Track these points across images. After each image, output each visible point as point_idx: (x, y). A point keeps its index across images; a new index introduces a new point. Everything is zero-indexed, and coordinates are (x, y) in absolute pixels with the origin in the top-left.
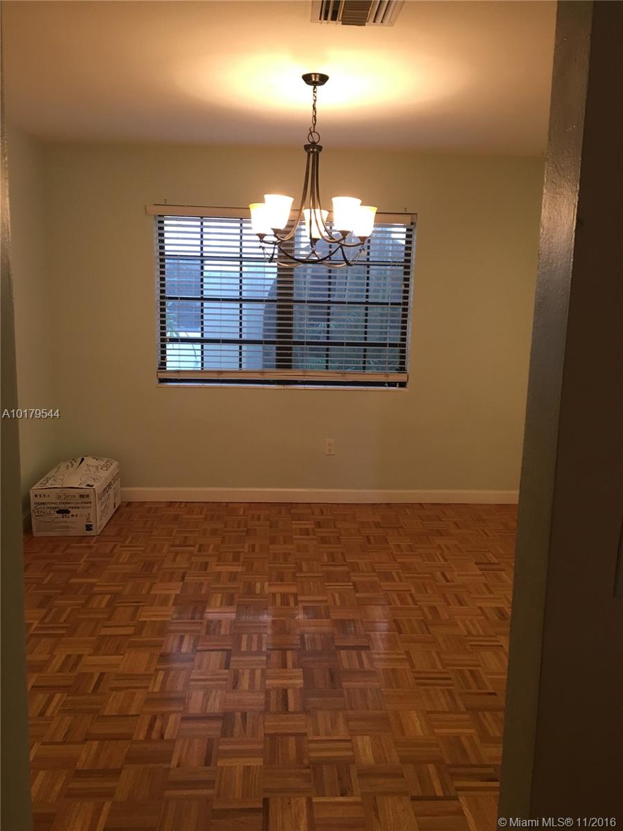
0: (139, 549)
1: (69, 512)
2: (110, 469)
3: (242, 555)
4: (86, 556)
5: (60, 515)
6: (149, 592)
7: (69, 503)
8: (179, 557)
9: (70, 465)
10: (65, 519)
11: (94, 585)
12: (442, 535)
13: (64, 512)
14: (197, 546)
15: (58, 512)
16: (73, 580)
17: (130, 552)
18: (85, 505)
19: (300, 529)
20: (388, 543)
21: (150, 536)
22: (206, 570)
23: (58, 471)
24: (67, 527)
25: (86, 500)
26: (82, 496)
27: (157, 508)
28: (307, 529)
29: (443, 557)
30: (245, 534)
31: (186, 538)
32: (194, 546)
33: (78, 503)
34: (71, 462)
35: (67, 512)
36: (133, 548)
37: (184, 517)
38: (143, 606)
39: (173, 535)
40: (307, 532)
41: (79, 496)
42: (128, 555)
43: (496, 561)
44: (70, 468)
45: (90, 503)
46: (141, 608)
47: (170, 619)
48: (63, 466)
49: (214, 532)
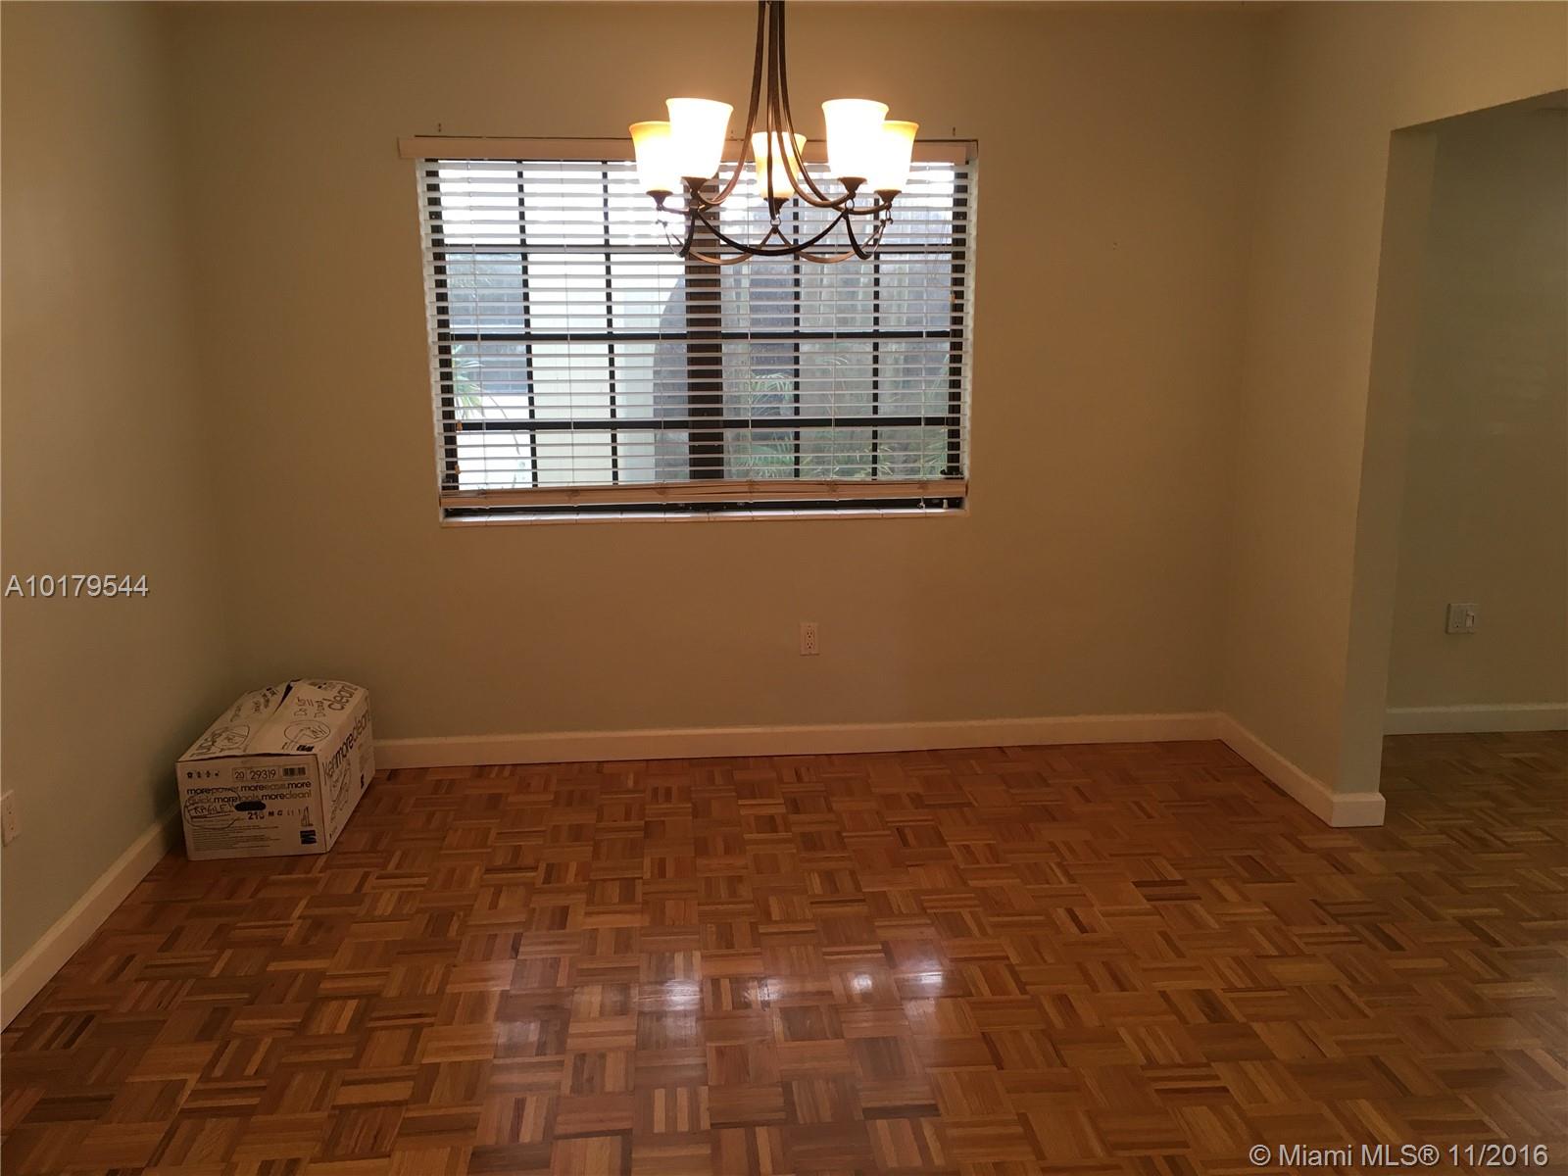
0: (416, 881)
1: (263, 807)
2: (349, 708)
3: (639, 889)
4: (303, 903)
5: (245, 814)
6: (441, 990)
7: (262, 788)
8: (503, 896)
9: (262, 700)
10: (255, 822)
11: (321, 975)
12: (1054, 819)
13: (255, 806)
14: (542, 867)
15: (239, 808)
16: (272, 967)
17: (398, 891)
18: (298, 791)
19: (758, 818)
20: (943, 842)
21: (441, 848)
22: (563, 926)
23: (237, 715)
24: (262, 838)
25: (297, 779)
26: (290, 772)
27: (452, 782)
28: (772, 818)
29: (1066, 873)
30: (641, 834)
31: (517, 850)
32: (535, 869)
33: (283, 786)
34: (265, 695)
35: (260, 806)
36: (405, 881)
37: (511, 799)
38: (432, 1025)
39: (489, 843)
40: (770, 824)
41: (282, 773)
42: (396, 896)
43: (1178, 877)
44: (262, 707)
45: (308, 785)
46: (425, 1030)
47: (490, 1056)
48: (248, 703)
49: (577, 833)
